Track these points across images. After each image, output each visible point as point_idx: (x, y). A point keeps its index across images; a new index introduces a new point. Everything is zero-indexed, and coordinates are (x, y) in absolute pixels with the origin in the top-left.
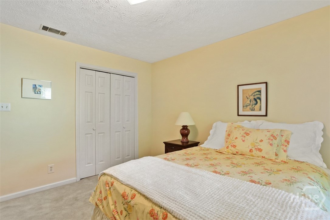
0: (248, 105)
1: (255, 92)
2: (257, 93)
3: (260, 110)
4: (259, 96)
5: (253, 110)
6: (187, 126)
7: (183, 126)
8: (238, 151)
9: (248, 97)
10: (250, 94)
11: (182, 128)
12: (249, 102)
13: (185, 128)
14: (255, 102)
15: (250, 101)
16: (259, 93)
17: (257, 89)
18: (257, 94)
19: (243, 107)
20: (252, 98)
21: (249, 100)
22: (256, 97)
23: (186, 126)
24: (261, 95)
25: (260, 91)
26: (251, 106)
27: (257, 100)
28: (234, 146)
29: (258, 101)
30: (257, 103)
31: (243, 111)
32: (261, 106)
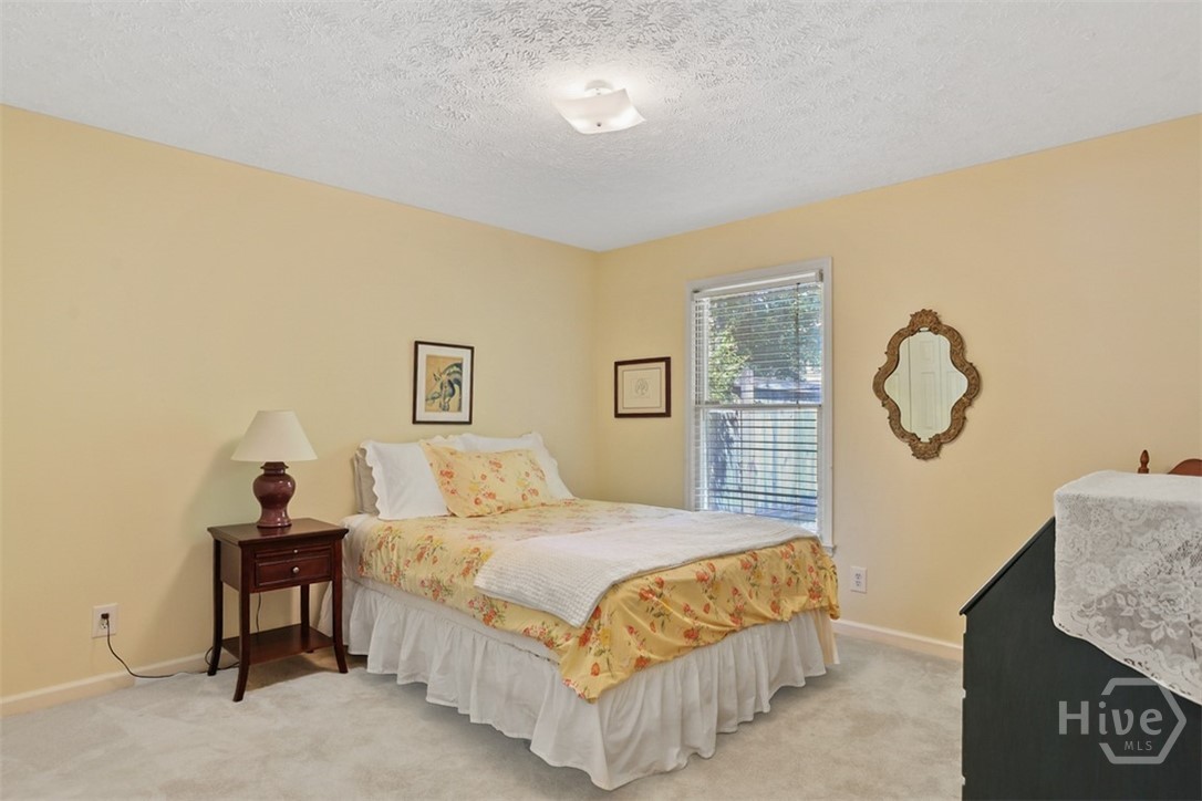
0: (437, 395)
1: (452, 366)
2: (455, 369)
3: (460, 409)
4: (457, 376)
5: (445, 409)
6: (282, 464)
7: (267, 464)
8: (500, 504)
9: (438, 375)
10: (442, 370)
11: (262, 472)
12: (438, 389)
13: (274, 471)
14: (449, 390)
15: (441, 388)
16: (458, 369)
17: (454, 359)
18: (454, 372)
19: (427, 400)
20: (445, 378)
21: (439, 384)
22: (452, 378)
23: (281, 466)
24: (461, 374)
25: (459, 366)
26: (441, 399)
27: (454, 384)
28: (491, 496)
29: (456, 386)
30: (454, 391)
31: (426, 410)
32: (460, 400)
